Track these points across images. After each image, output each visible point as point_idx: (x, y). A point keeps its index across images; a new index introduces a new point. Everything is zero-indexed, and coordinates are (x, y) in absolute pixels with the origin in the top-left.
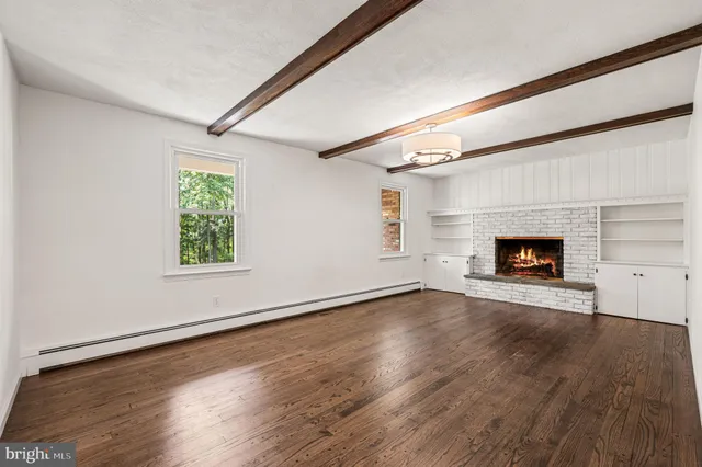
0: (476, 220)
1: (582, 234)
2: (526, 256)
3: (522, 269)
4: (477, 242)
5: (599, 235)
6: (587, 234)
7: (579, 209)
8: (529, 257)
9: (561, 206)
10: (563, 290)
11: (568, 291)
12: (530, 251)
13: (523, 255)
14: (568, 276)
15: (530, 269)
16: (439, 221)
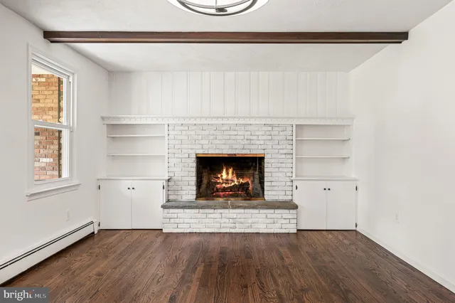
0: (171, 133)
1: (281, 151)
2: (227, 176)
3: (224, 190)
4: (173, 161)
5: (294, 151)
6: (284, 151)
7: (279, 126)
8: (230, 176)
9: (264, 122)
10: (272, 211)
11: (277, 211)
12: (231, 171)
13: (224, 175)
14: (269, 195)
15: (231, 189)
16: (117, 131)
